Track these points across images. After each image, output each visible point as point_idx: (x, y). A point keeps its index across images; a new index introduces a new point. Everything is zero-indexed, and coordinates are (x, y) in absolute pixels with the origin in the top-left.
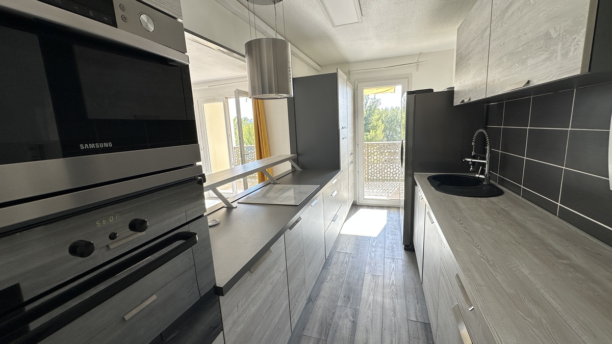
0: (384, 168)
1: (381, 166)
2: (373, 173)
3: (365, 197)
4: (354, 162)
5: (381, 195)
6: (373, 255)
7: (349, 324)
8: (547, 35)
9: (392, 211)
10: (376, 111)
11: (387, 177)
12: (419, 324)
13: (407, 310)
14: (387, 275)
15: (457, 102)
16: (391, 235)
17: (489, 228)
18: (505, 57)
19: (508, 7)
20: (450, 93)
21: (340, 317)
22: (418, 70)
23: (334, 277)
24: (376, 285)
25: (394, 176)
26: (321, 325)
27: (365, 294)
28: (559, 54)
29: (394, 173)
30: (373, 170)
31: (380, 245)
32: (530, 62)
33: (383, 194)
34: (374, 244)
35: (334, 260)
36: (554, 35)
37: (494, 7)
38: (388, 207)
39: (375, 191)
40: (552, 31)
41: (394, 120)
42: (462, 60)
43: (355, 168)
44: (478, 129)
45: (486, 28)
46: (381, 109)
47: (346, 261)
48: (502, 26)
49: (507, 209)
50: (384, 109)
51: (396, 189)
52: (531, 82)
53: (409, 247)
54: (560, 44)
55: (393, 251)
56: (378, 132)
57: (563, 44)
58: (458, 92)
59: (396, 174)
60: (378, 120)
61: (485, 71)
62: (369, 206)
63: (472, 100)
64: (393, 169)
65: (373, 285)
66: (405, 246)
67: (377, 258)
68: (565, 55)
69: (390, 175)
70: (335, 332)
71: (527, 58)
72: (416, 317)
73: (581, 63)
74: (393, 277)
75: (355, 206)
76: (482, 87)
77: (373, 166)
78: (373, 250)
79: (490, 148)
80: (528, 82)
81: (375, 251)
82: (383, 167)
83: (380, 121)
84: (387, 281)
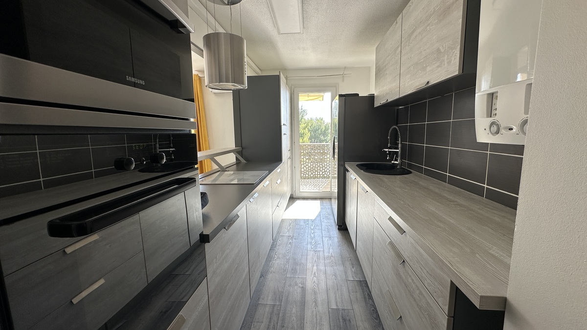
0: (315, 167)
1: (312, 165)
2: (305, 171)
3: (301, 190)
4: (291, 158)
5: (313, 189)
6: (313, 236)
7: (299, 290)
8: (438, 50)
9: (324, 201)
10: (303, 120)
11: (318, 175)
12: (355, 282)
13: (346, 273)
14: (326, 250)
15: (377, 104)
16: (326, 220)
17: (407, 190)
18: (412, 67)
19: (413, 32)
20: (372, 98)
21: (290, 285)
22: (343, 81)
23: (281, 256)
24: (318, 258)
25: (324, 173)
26: (275, 293)
27: (309, 265)
28: (446, 63)
29: (323, 171)
30: (305, 168)
31: (317, 228)
32: (428, 69)
33: (315, 188)
34: (312, 227)
35: (279, 242)
36: (442, 50)
37: (403, 32)
38: (321, 199)
39: (308, 186)
40: (441, 48)
41: (319, 129)
42: (380, 72)
43: (292, 164)
44: (393, 125)
45: (398, 47)
46: (306, 119)
47: (290, 242)
48: (409, 45)
49: (416, 180)
50: (310, 119)
51: (326, 184)
52: (430, 83)
53: (342, 227)
54: (446, 56)
55: (328, 232)
56: (305, 139)
57: (448, 56)
58: (378, 96)
59: (325, 172)
60: (304, 129)
61: (398, 77)
62: (304, 198)
63: (389, 101)
64: (322, 167)
65: (315, 258)
66: (339, 226)
67: (316, 238)
68: (449, 63)
69: (320, 172)
70: (288, 297)
71: (427, 67)
72: (353, 277)
73: (458, 67)
74: (331, 251)
75: (292, 199)
76: (396, 90)
77: (305, 165)
78: (312, 232)
79: (401, 141)
80: (428, 82)
81: (314, 233)
82: (314, 165)
83: (307, 129)
84: (326, 254)
